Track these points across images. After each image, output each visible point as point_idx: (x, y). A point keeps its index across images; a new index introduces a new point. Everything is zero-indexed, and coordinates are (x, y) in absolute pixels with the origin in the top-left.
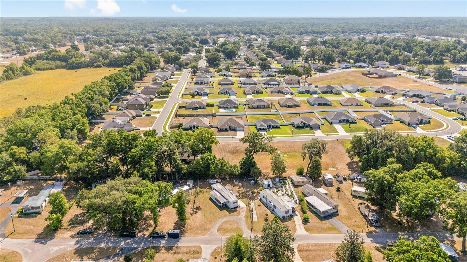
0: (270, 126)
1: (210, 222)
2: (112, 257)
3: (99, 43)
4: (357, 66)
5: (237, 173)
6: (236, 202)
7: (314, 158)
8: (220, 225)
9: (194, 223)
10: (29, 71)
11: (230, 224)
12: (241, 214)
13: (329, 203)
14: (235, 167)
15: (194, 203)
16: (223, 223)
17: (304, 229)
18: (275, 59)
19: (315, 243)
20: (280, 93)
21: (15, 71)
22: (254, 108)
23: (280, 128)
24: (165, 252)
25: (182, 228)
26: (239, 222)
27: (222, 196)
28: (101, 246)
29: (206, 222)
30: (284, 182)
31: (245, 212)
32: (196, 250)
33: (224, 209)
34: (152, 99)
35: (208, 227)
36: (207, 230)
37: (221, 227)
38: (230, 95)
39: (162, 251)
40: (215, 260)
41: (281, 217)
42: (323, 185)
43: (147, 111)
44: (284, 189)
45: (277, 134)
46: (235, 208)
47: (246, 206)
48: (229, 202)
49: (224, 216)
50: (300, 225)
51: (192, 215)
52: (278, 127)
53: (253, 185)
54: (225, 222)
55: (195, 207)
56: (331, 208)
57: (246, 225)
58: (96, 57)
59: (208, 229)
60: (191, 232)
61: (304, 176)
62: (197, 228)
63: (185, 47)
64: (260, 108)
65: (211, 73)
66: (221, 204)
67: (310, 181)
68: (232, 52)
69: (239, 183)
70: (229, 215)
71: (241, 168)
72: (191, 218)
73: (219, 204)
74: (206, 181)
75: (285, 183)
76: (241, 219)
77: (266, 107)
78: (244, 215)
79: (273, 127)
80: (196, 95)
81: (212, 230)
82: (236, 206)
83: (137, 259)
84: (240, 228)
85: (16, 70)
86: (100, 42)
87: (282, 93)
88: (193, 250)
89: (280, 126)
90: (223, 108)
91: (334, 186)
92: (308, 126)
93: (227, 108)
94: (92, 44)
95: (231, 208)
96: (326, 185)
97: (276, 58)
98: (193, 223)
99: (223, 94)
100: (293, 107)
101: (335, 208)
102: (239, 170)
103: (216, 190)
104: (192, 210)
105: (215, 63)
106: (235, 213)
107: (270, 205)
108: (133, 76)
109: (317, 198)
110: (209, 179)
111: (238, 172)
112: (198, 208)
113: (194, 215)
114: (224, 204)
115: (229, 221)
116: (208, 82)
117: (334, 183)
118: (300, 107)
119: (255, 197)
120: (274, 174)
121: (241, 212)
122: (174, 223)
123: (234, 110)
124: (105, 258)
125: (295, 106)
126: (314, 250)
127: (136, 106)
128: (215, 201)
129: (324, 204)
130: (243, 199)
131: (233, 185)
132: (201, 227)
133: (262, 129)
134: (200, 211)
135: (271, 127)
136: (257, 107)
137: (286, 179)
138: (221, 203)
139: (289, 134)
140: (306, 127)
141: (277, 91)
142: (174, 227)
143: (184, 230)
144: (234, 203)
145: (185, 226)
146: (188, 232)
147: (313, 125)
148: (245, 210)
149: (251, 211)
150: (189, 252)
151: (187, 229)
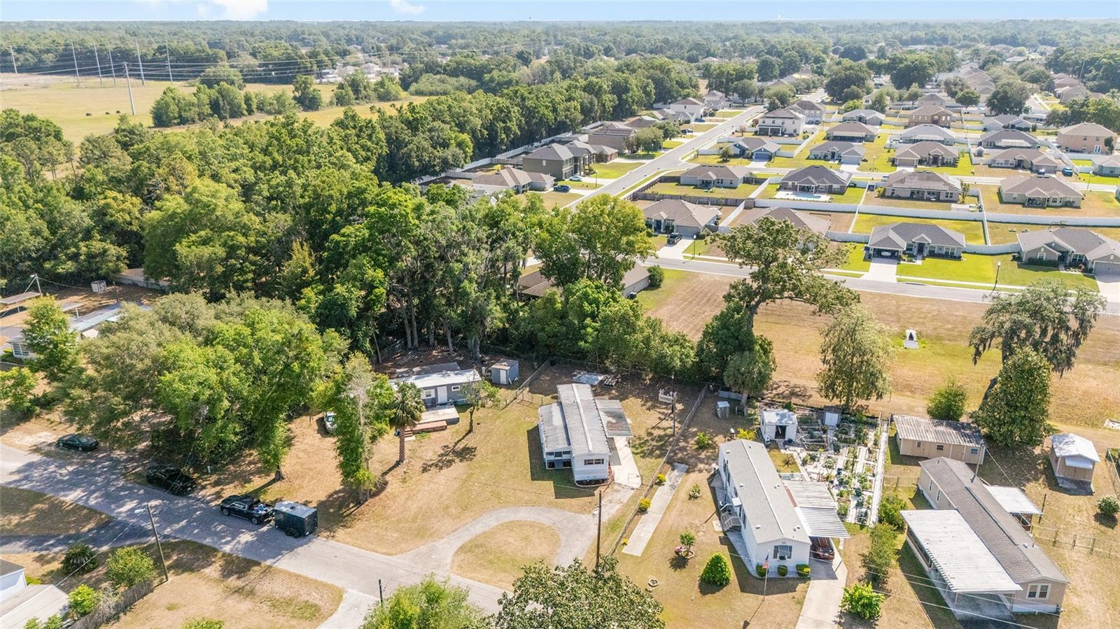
0: (921, 247)
1: (464, 509)
2: (49, 542)
3: (585, 51)
5: (678, 364)
6: (609, 463)
7: (1018, 357)
8: (484, 533)
9: (407, 499)
10: (394, 93)
11: (526, 538)
13: (1017, 563)
14: (679, 341)
15: (470, 431)
16: (503, 524)
18: (1055, 93)
20: (1024, 168)
21: (362, 89)
22: (899, 198)
23: (959, 258)
24: (215, 575)
26: (565, 538)
27: (566, 427)
28: (64, 496)
29: (446, 507)
30: (858, 432)
31: (618, 507)
32: (316, 602)
33: (549, 479)
34: (607, 156)
35: (437, 526)
36: (422, 538)
37: (482, 541)
38: (840, 162)
39: (207, 570)
41: (752, 569)
42: (1036, 480)
43: (571, 180)
44: (841, 461)
45: (934, 276)
46: (590, 482)
47: (636, 486)
49: (527, 503)
51: (425, 470)
52: (952, 256)
53: (724, 418)
54: (510, 526)
55: (459, 446)
56: (1018, 588)
58: (546, 70)
59: (430, 535)
60: (363, 530)
61: (959, 428)
62: (398, 522)
63: (788, 59)
64: (922, 199)
65: (818, 112)
67: (974, 451)
68: (915, 68)
69: (674, 401)
70: (550, 504)
71: (699, 351)
72: (414, 479)
73: (546, 456)
75: (861, 439)
77: (941, 198)
79: (932, 254)
80: (736, 156)
81: (438, 543)
82: (599, 476)
85: (365, 88)
86: (588, 49)
87: (1031, 169)
88: (308, 598)
89: (962, 255)
90: (794, 188)
91: (1091, 493)
92: (1079, 263)
93: (805, 190)
94: (568, 53)
95: (578, 478)
96: (1053, 484)
97: (1059, 91)
98: (401, 499)
99: (820, 159)
100: (1048, 206)
101: (1043, 594)
102: (687, 356)
103: (560, 404)
104: (441, 455)
105: (846, 90)
108: (586, 101)
109: (966, 525)
111: (681, 360)
112: (465, 454)
113: (433, 471)
115: (531, 525)
116: (795, 131)
117: (1101, 482)
118: (1079, 208)
119: (702, 461)
121: (603, 502)
123: (825, 197)
125: (1058, 204)
127: (544, 163)
129: (988, 561)
130: (650, 461)
131: (649, 404)
132: (414, 521)
133: (884, 254)
134: (463, 465)
135: (926, 252)
136: (909, 195)
137: (874, 426)
139: (986, 280)
140: (1067, 267)
141: (1012, 161)
142: (331, 496)
143: (351, 513)
144: (588, 462)
145: (367, 503)
146: (359, 525)
147: (1097, 259)
148: (625, 502)
149: (642, 511)
150: (289, 602)
151: (362, 514)
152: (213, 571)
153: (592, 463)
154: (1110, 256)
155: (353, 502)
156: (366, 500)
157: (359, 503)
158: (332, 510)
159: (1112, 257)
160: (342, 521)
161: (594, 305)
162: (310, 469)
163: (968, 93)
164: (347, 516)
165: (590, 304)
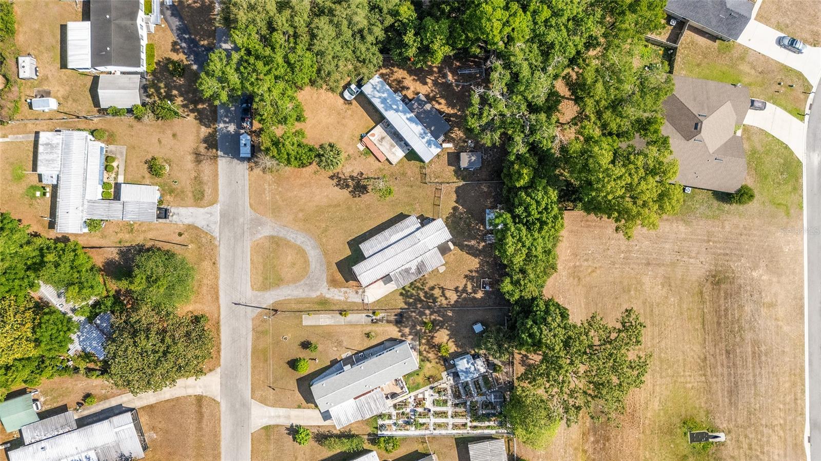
1: (304, 220)
2: (187, 36)
8: (289, 241)
11: (294, 264)
16: (299, 246)
17: (272, 423)
19: (223, 437)
24: (202, 136)
26: (301, 282)
32: (206, 195)
35: (284, 215)
36: (271, 213)
37: (282, 244)
39: (203, 129)
40: (174, 233)
50: (288, 417)
54: (301, 252)
57: (290, 297)
59: (275, 216)
76: (312, 287)
78: (327, 296)
81: (271, 223)
83: (180, 85)
88: (207, 189)
115: (306, 262)
119: (412, 328)
121: (342, 288)
124: (184, 24)
126: (200, 429)
148: (349, 301)
149: (342, 312)
150: (201, 183)
152: (204, 131)
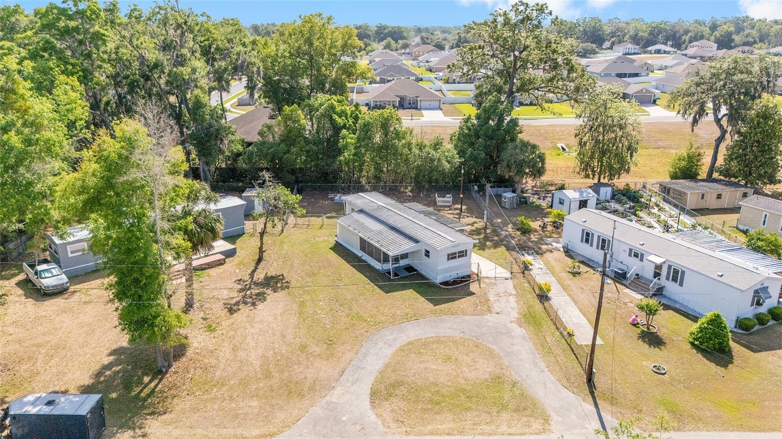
1: (330, 343)
4: (653, 52)
5: (447, 166)
6: (463, 254)
8: (387, 366)
9: (235, 349)
11: (448, 359)
12: (496, 307)
15: (260, 260)
16: (401, 349)
25: (146, 379)
26: (494, 347)
27: (393, 228)
29: (303, 348)
31: (512, 299)
33: (404, 287)
35: (310, 373)
36: (301, 395)
37: (393, 378)
41: (732, 326)
47: (508, 275)
48: (427, 254)
49: (407, 318)
51: (231, 311)
53: (514, 208)
54: (414, 349)
55: (260, 276)
57: (543, 365)
59: (312, 389)
60: (196, 410)
62: (244, 383)
66: (389, 266)
67: (745, 194)
69: (454, 203)
70: (434, 313)
71: (461, 153)
72: (225, 324)
73: (378, 265)
74: (325, 197)
76: (507, 333)
78: (514, 314)
81: (335, 396)
82: (463, 273)
84: (514, 384)
95: (438, 279)
98: (226, 352)
102: (452, 158)
103: (362, 211)
104: (241, 291)
106: (464, 303)
107: (633, 267)
110: (336, 190)
111: (448, 162)
112: (273, 282)
113: (245, 310)
114: (403, 263)
115: (438, 341)
119: (540, 243)
120: (587, 176)
121: (492, 298)
122: (110, 355)
128: (360, 253)
132: (268, 375)
134: (281, 294)
138: (386, 258)
142: (99, 374)
143: (153, 391)
144: (452, 257)
145: (173, 369)
146: (180, 405)
147: (635, 93)
149: (543, 297)
151: (174, 386)
153: (455, 258)
154: (643, 89)
155: (147, 375)
156: (170, 366)
157: (159, 373)
158: (114, 395)
159: (644, 91)
160: (143, 407)
161: (343, 118)
162: (39, 346)
163: (438, 42)
164: (149, 396)
165: (340, 117)
